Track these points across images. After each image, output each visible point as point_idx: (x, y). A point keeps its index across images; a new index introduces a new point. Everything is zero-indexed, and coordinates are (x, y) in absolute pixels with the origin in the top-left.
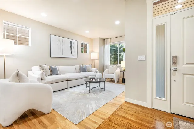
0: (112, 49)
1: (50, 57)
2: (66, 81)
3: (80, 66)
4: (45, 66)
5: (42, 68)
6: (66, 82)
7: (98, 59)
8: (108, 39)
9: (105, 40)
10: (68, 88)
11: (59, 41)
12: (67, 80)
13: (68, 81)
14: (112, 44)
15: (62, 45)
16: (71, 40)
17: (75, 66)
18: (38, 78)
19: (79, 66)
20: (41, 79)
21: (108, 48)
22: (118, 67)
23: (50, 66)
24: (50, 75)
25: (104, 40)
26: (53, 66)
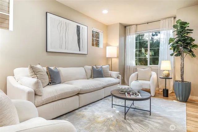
0: (138, 41)
1: (47, 51)
2: (76, 95)
3: (93, 68)
4: (39, 66)
5: (35, 72)
6: (77, 97)
7: (117, 57)
8: (132, 26)
9: (127, 28)
10: (79, 108)
11: (60, 23)
12: (78, 94)
13: (80, 95)
14: (139, 33)
15: (64, 33)
16: (79, 25)
17: (85, 67)
18: (29, 93)
19: (91, 67)
20: (36, 94)
21: (131, 39)
22: (153, 70)
23: (48, 68)
24: (48, 85)
25: (125, 27)
26: (52, 68)
